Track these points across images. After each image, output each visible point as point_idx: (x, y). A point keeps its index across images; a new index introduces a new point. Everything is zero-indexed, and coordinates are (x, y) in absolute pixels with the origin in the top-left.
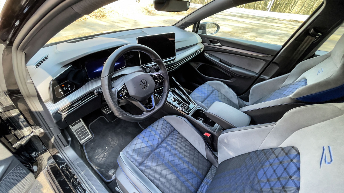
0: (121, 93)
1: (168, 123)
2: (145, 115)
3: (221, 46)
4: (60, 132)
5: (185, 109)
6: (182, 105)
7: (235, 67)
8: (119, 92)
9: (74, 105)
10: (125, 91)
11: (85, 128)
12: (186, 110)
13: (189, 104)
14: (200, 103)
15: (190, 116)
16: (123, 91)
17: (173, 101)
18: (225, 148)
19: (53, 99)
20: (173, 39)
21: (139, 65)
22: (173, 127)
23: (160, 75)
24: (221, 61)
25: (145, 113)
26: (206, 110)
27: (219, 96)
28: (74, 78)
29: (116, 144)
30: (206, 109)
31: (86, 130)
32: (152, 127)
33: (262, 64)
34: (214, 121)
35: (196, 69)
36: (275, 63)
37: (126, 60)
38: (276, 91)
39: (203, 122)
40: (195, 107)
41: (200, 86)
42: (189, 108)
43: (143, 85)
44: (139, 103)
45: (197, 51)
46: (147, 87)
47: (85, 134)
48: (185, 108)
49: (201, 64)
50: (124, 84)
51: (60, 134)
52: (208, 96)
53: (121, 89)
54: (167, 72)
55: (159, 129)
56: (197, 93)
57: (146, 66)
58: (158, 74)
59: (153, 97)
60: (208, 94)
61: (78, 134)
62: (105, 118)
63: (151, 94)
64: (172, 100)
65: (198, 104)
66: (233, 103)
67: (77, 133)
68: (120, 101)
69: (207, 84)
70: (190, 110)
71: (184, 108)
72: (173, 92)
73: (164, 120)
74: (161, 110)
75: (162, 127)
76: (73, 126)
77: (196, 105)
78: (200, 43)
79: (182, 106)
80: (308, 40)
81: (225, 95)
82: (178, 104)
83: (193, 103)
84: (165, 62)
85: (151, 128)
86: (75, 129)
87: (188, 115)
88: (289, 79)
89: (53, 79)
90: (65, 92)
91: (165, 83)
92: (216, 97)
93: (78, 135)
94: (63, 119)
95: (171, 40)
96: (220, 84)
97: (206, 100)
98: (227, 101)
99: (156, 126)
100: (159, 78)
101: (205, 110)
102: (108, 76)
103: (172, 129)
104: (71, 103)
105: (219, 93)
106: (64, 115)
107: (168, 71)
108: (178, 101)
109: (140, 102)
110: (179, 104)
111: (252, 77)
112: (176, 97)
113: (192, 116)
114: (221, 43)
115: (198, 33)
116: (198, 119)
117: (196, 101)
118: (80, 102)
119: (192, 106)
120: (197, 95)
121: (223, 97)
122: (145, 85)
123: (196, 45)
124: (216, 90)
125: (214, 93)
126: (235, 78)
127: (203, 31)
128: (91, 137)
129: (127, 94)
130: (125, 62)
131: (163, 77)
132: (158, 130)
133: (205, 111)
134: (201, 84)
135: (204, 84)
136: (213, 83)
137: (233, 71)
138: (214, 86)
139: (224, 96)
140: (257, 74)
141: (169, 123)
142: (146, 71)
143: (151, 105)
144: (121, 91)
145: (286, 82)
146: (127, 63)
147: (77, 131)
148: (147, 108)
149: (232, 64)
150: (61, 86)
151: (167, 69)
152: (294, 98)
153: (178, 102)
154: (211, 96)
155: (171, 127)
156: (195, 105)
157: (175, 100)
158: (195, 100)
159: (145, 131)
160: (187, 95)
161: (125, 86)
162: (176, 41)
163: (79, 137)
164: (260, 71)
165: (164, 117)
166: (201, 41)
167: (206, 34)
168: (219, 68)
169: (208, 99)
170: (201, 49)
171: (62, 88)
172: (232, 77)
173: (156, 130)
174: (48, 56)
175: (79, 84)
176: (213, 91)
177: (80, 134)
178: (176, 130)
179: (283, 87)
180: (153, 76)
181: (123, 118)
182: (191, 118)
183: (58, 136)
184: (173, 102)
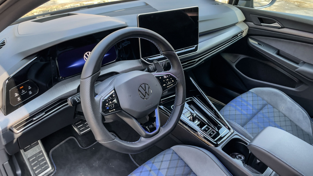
0: (109, 105)
1: (180, 159)
2: (143, 142)
3: (279, 28)
4: (8, 160)
5: (212, 136)
6: (207, 129)
7: (305, 64)
8: (105, 102)
9: (35, 119)
10: (115, 101)
11: (43, 155)
12: (214, 138)
13: (219, 128)
14: (239, 126)
15: (219, 149)
16: (112, 100)
17: (190, 120)
19: (5, 107)
20: (195, 15)
21: (138, 58)
22: (188, 166)
23: (171, 76)
24: (279, 53)
25: (142, 139)
26: (250, 141)
27: (274, 117)
28: (37, 76)
30: (249, 138)
31: (44, 159)
32: (153, 163)
34: (265, 162)
35: (234, 66)
37: (119, 50)
39: (243, 163)
40: (230, 133)
41: (240, 96)
42: (218, 134)
43: (144, 92)
44: (135, 121)
45: (236, 36)
46: (149, 95)
47: (42, 166)
48: (212, 133)
49: (242, 57)
50: (114, 90)
51: (7, 162)
52: (254, 115)
53: (109, 98)
54: (183, 70)
55: (164, 169)
56: (233, 109)
57: (148, 61)
58: (168, 75)
59: (157, 111)
60: (255, 111)
61: (32, 164)
62: (76, 141)
63: (155, 107)
64: (189, 118)
65: (236, 128)
66: (302, 130)
67: (30, 163)
68: (105, 117)
69: (252, 93)
70: (221, 138)
71: (210, 135)
72: (191, 103)
73: (172, 153)
74: (170, 135)
75: (169, 165)
76: (25, 150)
77: (232, 131)
78: (241, 22)
79: (205, 130)
81: (287, 115)
82: (198, 125)
83: (225, 125)
84: (179, 54)
85: (151, 164)
86: (29, 156)
87: (217, 148)
89: (9, 78)
90: (23, 97)
91: (178, 90)
92: (269, 117)
93: (32, 167)
94: (15, 140)
95: (191, 17)
96: (276, 94)
97: (250, 122)
98: (290, 127)
99: (159, 162)
100: (169, 81)
101: (248, 141)
102: (90, 77)
103: (186, 170)
104: (30, 114)
105: (275, 110)
106: (18, 133)
107: (184, 68)
108: (199, 120)
109: (136, 119)
110: (201, 125)
112: (196, 113)
113: (224, 149)
114: (280, 23)
115: (238, 6)
116: (234, 157)
117: (231, 122)
118: (44, 113)
119: (224, 131)
120: (233, 112)
121: (282, 119)
122: (146, 92)
123: (234, 25)
124: (269, 105)
125: (264, 111)
126: (306, 84)
127: (247, 3)
128: (52, 171)
129: (117, 106)
130: (117, 52)
131: (176, 79)
132: (162, 169)
133: (248, 143)
134: (242, 92)
135: (248, 92)
136: (262, 92)
138: (266, 98)
139: (285, 116)
141: (182, 159)
142: (148, 68)
143: (153, 125)
144: (109, 101)
146: (119, 53)
147: (31, 160)
148: (146, 130)
149: (300, 60)
150: (18, 88)
151: (183, 65)
153: (199, 123)
154: (259, 115)
155: (185, 166)
156: (229, 129)
157: (194, 119)
158: (229, 121)
159: (140, 169)
160: (215, 111)
161: (115, 92)
162: (199, 20)
163: (32, 169)
165: (174, 148)
166: (244, 18)
167: (252, 7)
168: (276, 65)
169: (254, 120)
170: (242, 32)
171: (20, 91)
172: (301, 82)
173: (159, 169)
174: (5, 42)
175: (44, 84)
176: (264, 106)
177: (35, 165)
178: (194, 173)
180: (160, 78)
181: (108, 146)
182: (221, 152)
183: (3, 165)
184: (190, 122)
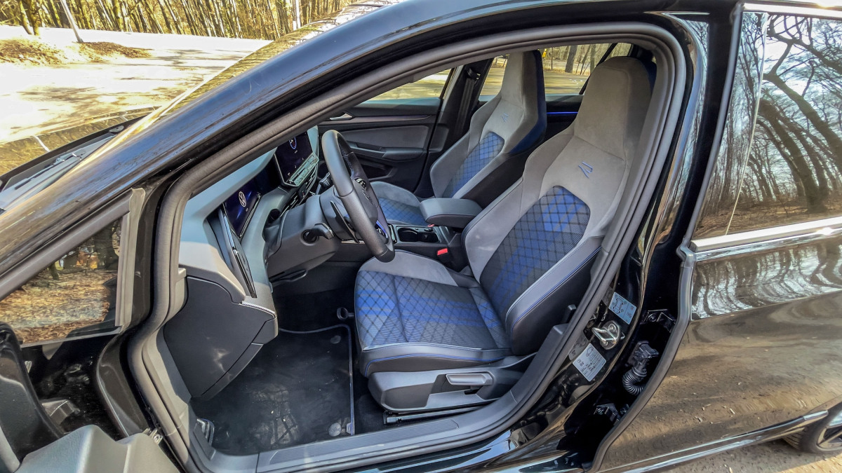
3: (350, 119)
7: (386, 149)
18: (480, 248)
24: (359, 147)
29: (286, 392)
33: (425, 132)
36: (440, 125)
38: (465, 161)
80: (468, 84)
88: (472, 139)
111: (419, 156)
126: (395, 167)
137: (389, 158)
140: (423, 149)
145: (471, 145)
152: (508, 152)
164: (425, 143)
179: (471, 152)
182: (403, 245)
